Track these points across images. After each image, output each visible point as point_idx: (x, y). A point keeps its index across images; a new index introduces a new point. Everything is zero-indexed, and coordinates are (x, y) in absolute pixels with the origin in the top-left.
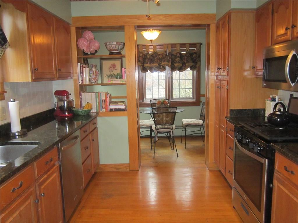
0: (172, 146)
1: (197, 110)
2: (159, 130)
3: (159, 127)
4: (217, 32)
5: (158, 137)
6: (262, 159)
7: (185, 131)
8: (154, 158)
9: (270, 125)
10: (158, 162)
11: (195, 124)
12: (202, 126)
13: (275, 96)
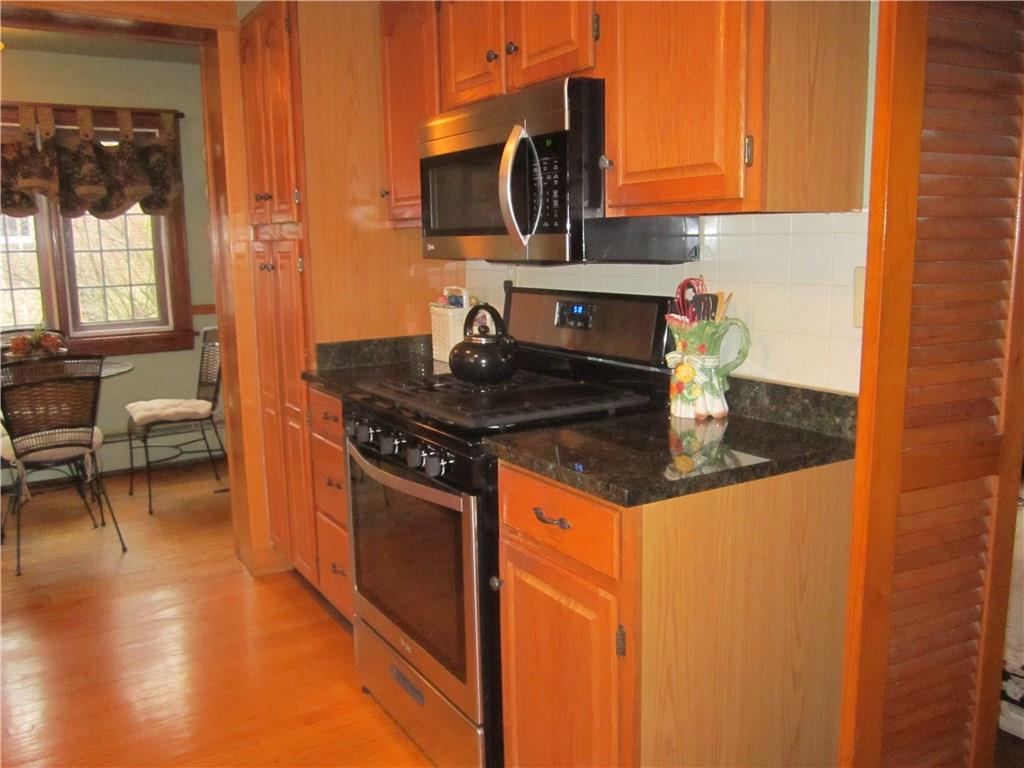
0: (96, 513)
1: (183, 364)
2: (33, 457)
3: (31, 441)
4: (243, 60)
5: (29, 488)
6: (456, 497)
7: (146, 447)
8: (19, 574)
9: (461, 382)
10: (40, 587)
11: (179, 418)
12: (208, 421)
13: (459, 291)
